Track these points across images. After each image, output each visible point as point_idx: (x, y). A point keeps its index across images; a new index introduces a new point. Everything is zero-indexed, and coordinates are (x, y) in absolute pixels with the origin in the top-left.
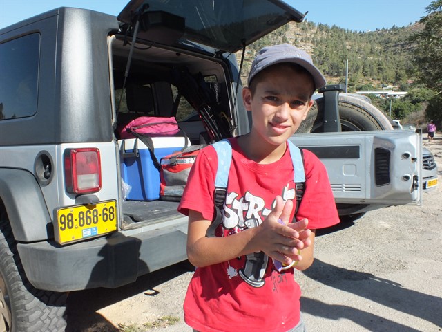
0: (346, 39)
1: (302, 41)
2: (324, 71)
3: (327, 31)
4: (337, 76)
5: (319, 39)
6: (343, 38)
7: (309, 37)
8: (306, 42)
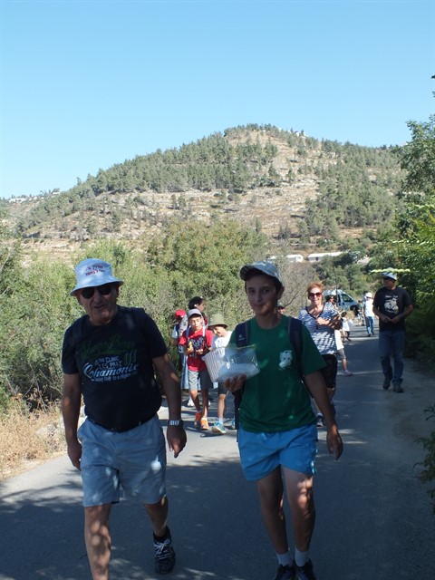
0: (368, 164)
1: (300, 171)
2: (337, 219)
3: (338, 152)
4: (358, 226)
5: (326, 167)
6: (363, 164)
7: (310, 164)
8: (306, 174)
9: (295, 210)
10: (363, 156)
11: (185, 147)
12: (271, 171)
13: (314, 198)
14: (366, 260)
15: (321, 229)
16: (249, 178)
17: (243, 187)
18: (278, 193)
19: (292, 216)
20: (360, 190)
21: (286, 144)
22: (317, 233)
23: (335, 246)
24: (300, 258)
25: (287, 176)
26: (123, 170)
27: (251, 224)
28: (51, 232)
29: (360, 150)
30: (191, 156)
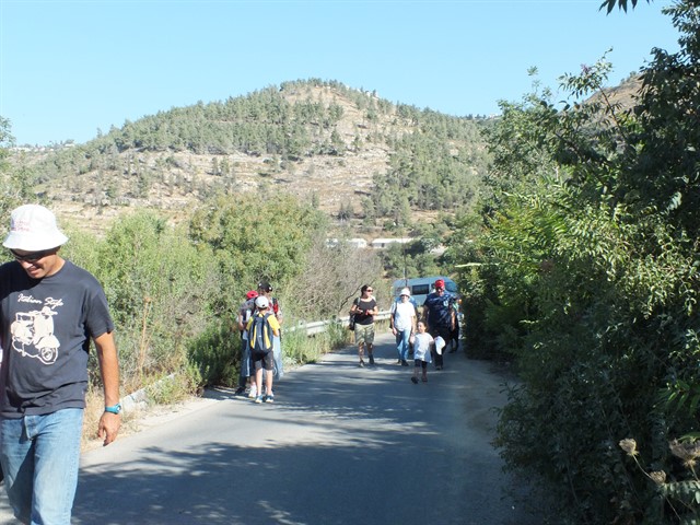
0: (450, 136)
1: (368, 139)
2: (410, 199)
3: (415, 119)
4: (434, 208)
5: (399, 137)
6: (444, 134)
7: (381, 131)
8: (375, 143)
9: (360, 185)
10: (444, 125)
11: (232, 101)
12: (334, 136)
13: (383, 172)
14: (441, 250)
15: (390, 209)
16: (307, 143)
17: (299, 154)
18: (341, 163)
19: (356, 192)
20: (438, 167)
21: (354, 105)
22: (384, 215)
23: (405, 231)
24: (361, 243)
25: (353, 144)
26: (155, 124)
27: (307, 199)
28: (62, 192)
29: (441, 118)
30: (239, 112)
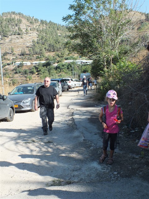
0: (58, 29)
1: (31, 29)
2: (45, 48)
3: (46, 24)
4: (53, 51)
5: (41, 29)
6: (56, 29)
7: (35, 27)
8: (33, 31)
9: (28, 44)
10: (56, 26)
12: (19, 29)
13: (36, 40)
14: (56, 65)
15: (38, 52)
16: (10, 31)
17: (7, 35)
18: (22, 38)
19: (27, 47)
20: (54, 38)
21: (26, 20)
22: (37, 54)
23: (44, 59)
24: (29, 63)
25: (26, 31)
27: (10, 49)
29: (55, 24)
